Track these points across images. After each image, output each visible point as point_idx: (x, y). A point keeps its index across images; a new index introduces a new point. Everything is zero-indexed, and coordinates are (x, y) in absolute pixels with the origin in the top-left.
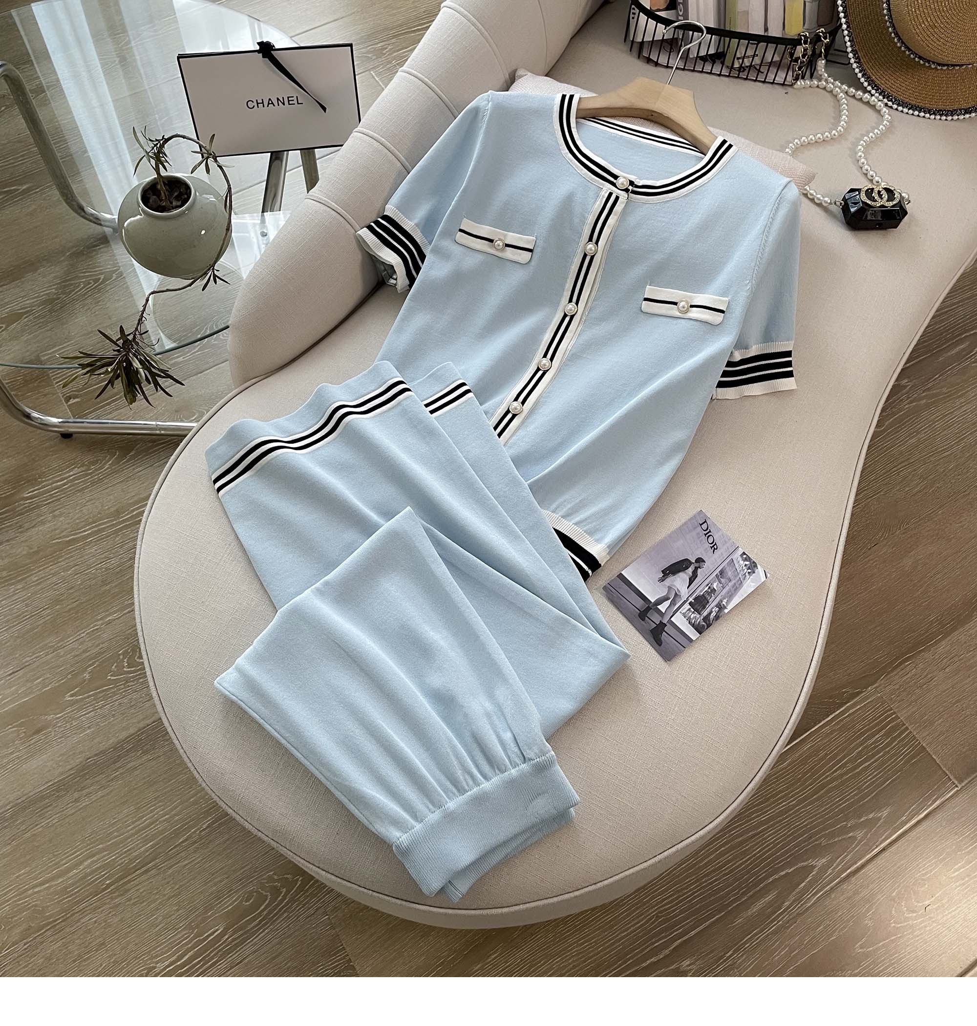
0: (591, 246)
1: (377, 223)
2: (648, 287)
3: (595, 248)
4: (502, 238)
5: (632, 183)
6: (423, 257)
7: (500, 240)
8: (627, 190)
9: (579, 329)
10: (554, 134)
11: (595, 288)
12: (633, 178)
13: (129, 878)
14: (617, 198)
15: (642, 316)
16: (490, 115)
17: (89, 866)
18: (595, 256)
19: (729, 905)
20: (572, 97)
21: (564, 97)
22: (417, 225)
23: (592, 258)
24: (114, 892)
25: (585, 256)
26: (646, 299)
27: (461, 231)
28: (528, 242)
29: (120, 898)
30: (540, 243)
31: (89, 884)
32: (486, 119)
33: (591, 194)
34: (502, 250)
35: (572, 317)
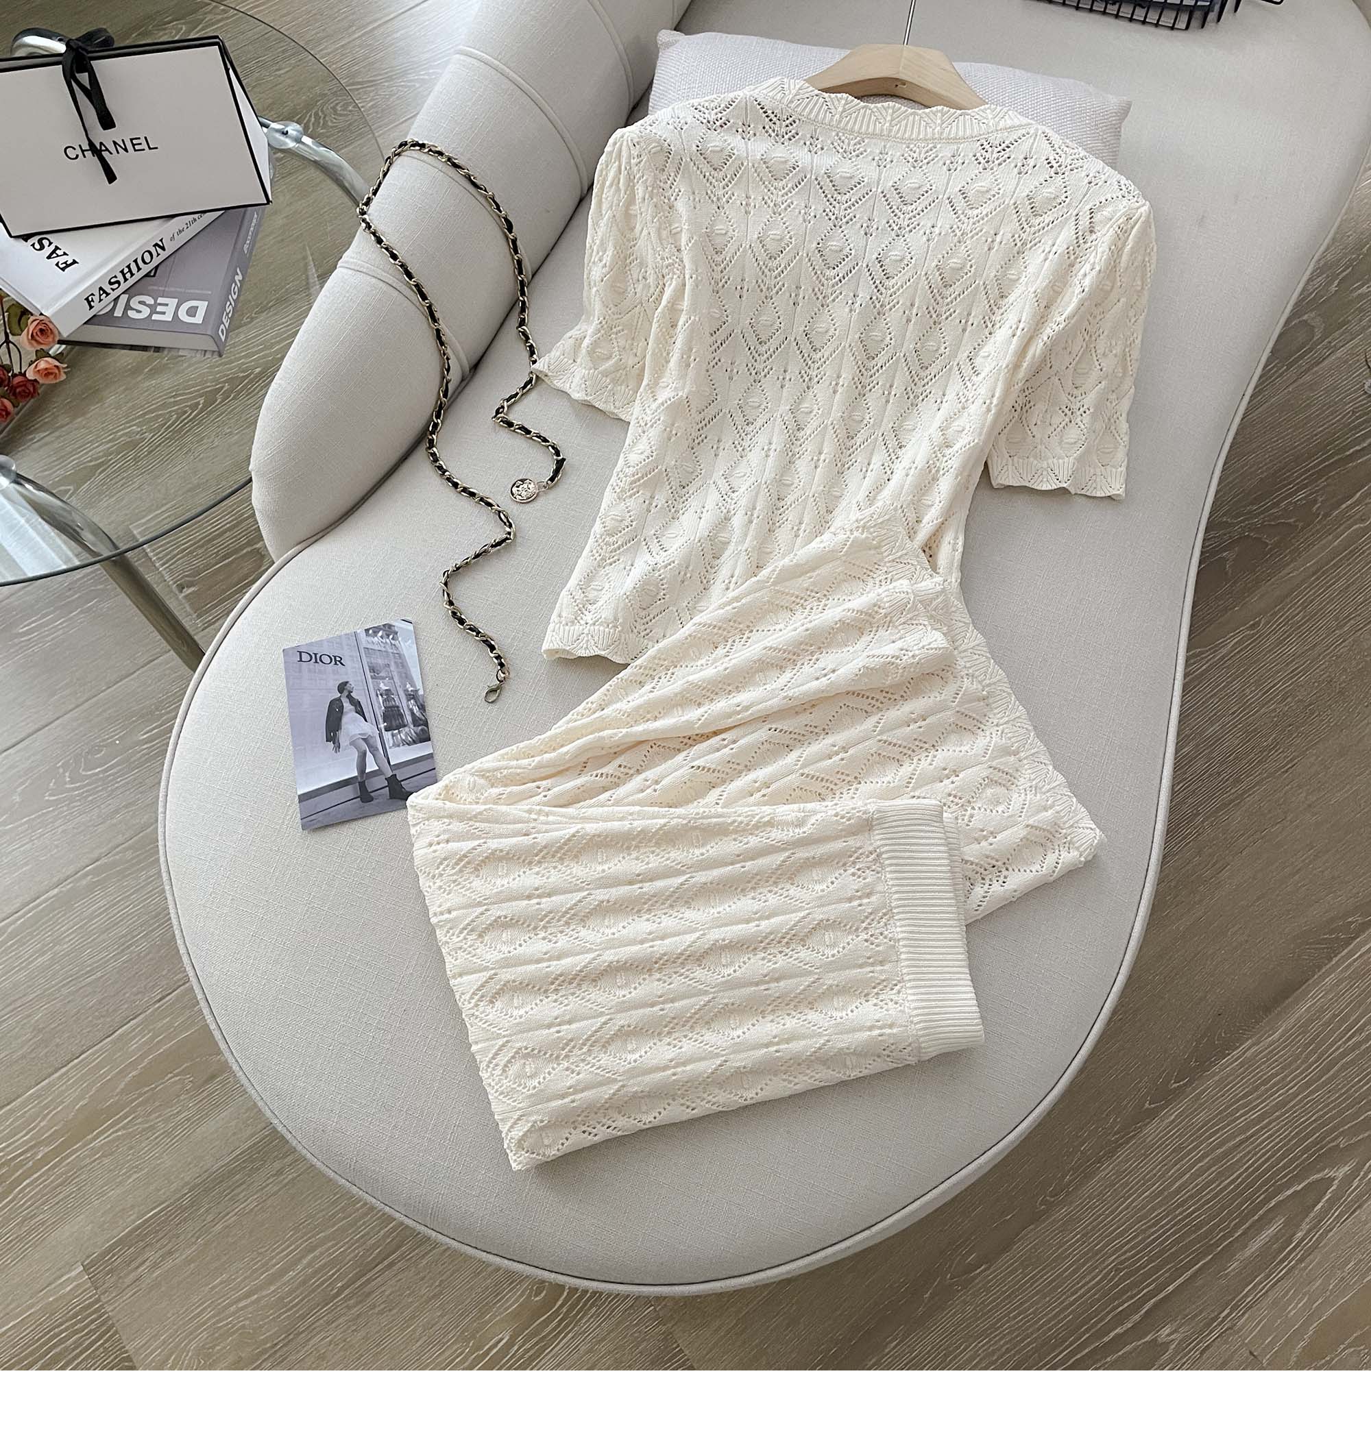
13: (368, 1276)
17: (309, 1265)
19: (1217, 1244)
24: (350, 1298)
29: (360, 1306)
31: (313, 1291)
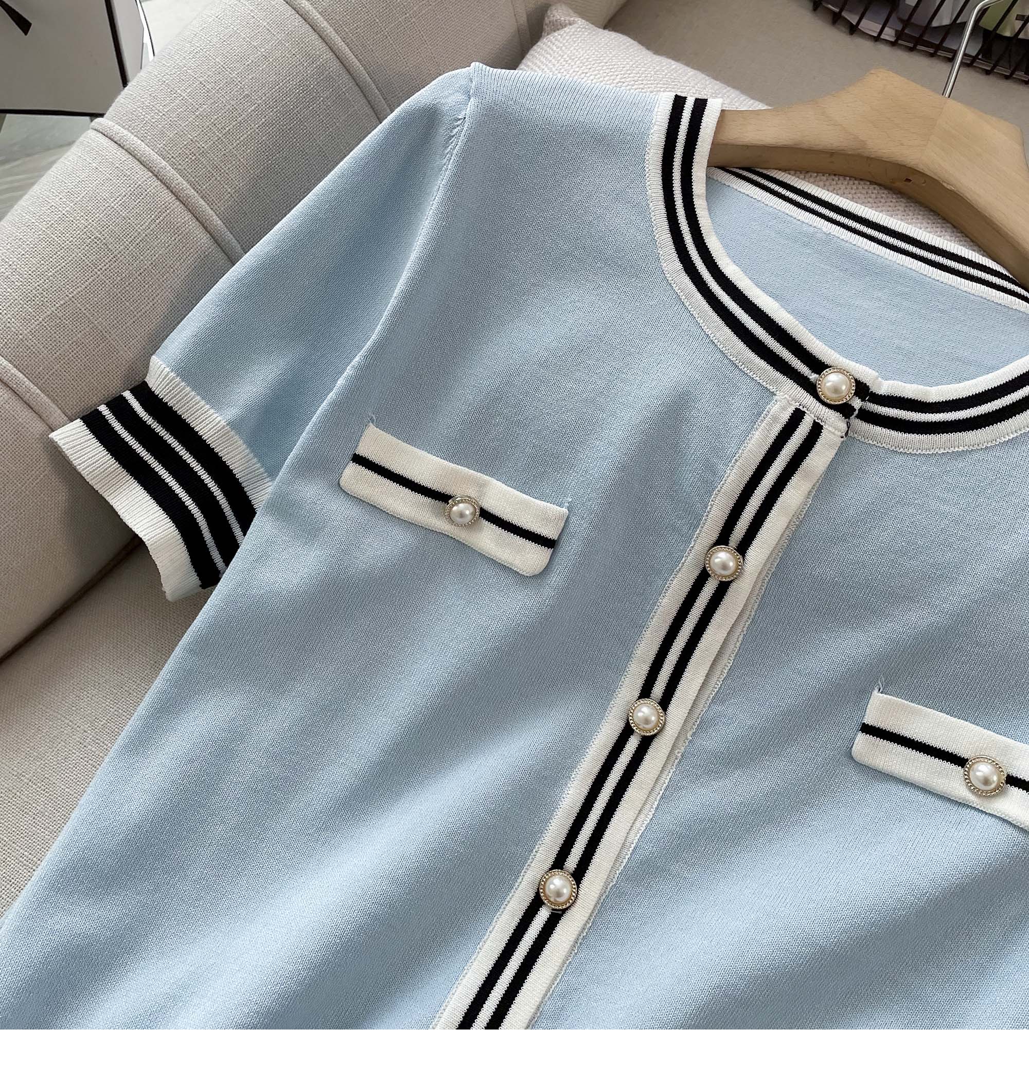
0: (723, 557)
1: (119, 406)
2: (875, 692)
3: (737, 560)
4: (472, 492)
5: (862, 389)
6: (246, 514)
7: (468, 500)
8: (845, 410)
9: (666, 779)
10: (643, 211)
11: (719, 668)
12: (867, 374)
14: (817, 429)
15: (853, 774)
16: (470, 139)
18: (733, 586)
20: (700, 105)
21: (679, 102)
22: (235, 425)
23: (723, 588)
25: (703, 577)
26: (868, 729)
27: (359, 460)
28: (546, 519)
30: (580, 526)
32: (457, 146)
33: (740, 404)
34: (471, 526)
35: (646, 743)
